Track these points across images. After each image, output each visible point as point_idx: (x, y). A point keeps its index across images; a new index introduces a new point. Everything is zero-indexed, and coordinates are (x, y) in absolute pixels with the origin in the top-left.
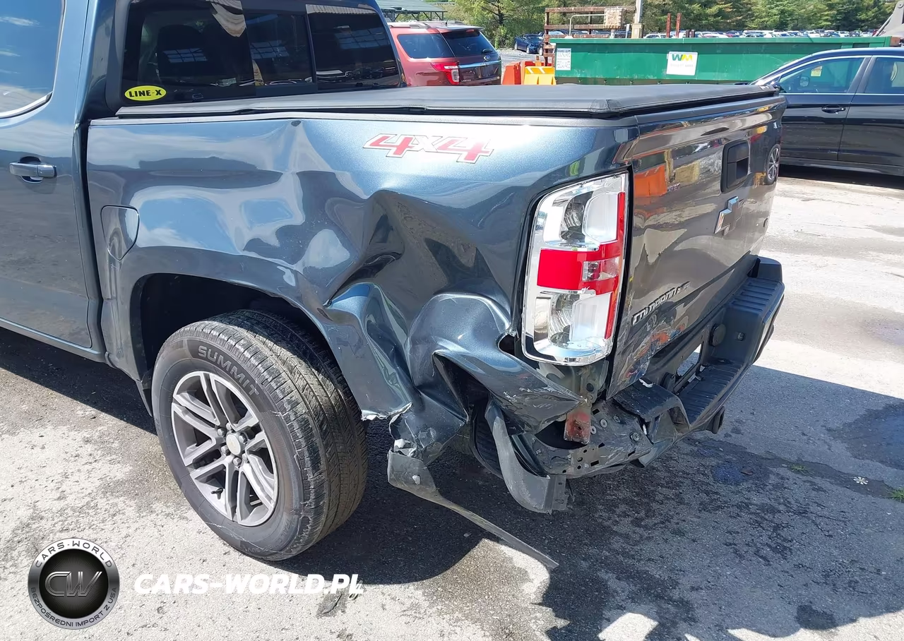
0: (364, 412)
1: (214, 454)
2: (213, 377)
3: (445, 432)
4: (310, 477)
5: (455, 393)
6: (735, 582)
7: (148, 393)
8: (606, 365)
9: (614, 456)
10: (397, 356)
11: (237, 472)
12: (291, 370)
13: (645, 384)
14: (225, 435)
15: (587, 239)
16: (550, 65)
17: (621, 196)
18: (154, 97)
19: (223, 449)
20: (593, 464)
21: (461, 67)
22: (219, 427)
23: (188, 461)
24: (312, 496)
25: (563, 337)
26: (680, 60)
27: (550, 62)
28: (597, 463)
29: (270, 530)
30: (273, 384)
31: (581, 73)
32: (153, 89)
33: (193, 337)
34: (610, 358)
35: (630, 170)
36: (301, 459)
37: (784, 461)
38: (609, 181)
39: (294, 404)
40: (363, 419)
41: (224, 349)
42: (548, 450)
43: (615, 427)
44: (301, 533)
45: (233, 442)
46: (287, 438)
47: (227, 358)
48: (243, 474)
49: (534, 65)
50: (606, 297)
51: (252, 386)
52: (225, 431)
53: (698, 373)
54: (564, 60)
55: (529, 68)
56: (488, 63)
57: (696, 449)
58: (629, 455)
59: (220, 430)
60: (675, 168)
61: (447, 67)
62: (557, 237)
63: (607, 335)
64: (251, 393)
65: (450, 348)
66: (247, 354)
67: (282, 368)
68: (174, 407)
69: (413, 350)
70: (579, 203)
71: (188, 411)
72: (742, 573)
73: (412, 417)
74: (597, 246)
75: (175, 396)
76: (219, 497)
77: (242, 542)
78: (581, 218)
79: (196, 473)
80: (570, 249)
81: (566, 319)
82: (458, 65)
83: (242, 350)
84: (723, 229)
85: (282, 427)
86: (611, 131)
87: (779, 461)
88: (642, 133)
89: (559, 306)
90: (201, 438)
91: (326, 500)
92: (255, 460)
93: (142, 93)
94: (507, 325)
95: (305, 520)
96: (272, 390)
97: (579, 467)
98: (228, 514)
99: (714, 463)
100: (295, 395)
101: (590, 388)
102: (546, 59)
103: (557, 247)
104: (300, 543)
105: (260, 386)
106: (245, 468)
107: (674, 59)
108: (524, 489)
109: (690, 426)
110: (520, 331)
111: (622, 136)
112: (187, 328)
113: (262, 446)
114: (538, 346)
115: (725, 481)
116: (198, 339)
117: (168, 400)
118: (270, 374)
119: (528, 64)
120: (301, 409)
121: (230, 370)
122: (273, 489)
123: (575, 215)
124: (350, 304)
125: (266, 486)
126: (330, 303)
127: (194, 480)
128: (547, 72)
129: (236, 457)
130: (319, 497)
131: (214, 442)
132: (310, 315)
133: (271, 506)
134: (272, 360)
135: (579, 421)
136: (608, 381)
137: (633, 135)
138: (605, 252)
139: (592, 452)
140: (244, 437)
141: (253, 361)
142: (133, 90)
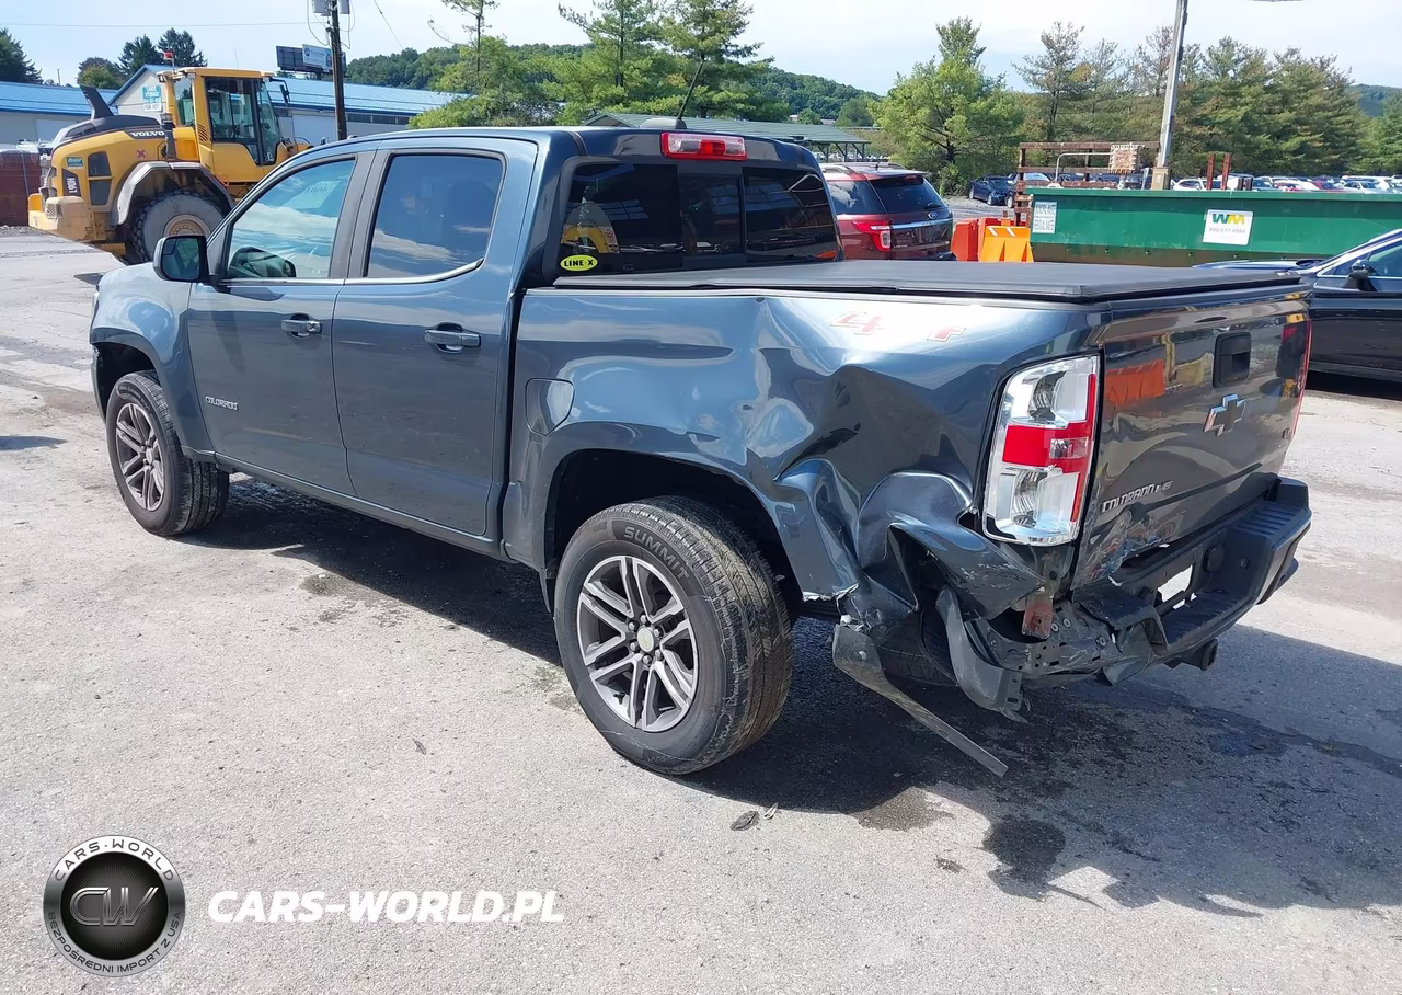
0: (805, 593)
1: (621, 652)
2: (636, 561)
3: (891, 618)
4: (736, 670)
5: (907, 579)
6: (1222, 847)
7: (551, 584)
8: (1071, 550)
9: (1077, 658)
10: (845, 537)
11: (646, 673)
12: (722, 556)
13: (1113, 582)
14: (636, 631)
15: (1057, 418)
16: (1024, 224)
17: (1092, 378)
18: (586, 267)
19: (633, 645)
20: (1053, 664)
21: (895, 227)
22: (631, 620)
23: (589, 660)
24: (736, 692)
25: (1028, 519)
26: (1225, 222)
27: (1023, 218)
28: (1057, 663)
29: (682, 734)
30: (704, 567)
31: (1071, 238)
32: (585, 258)
33: (620, 518)
34: (1076, 543)
35: (1101, 353)
36: (728, 648)
37: (1310, 739)
38: (1080, 361)
39: (725, 590)
40: (805, 599)
41: (655, 530)
42: (1003, 642)
43: (1079, 627)
44: (717, 736)
45: (646, 637)
46: (715, 625)
47: (657, 539)
48: (655, 673)
49: (999, 223)
50: (1074, 477)
51: (682, 568)
52: (638, 625)
53: (1188, 600)
54: (1045, 219)
55: (991, 228)
56: (933, 223)
57: (1191, 717)
58: (1094, 660)
59: (631, 624)
60: (1176, 365)
61: (874, 228)
62: (1026, 414)
63: (1073, 519)
64: (679, 576)
65: (909, 522)
66: (678, 536)
67: (713, 553)
68: (583, 597)
69: (862, 532)
70: (1048, 383)
71: (598, 601)
72: (1232, 839)
73: (857, 597)
74: (1066, 424)
75: (587, 585)
76: (621, 702)
77: (645, 750)
78: (1051, 400)
79: (595, 675)
80: (1036, 425)
81: (1030, 503)
82: (890, 224)
83: (674, 531)
84: (1215, 428)
85: (711, 614)
86: (1085, 314)
87: (1302, 739)
88: (1115, 319)
89: (1025, 487)
90: (606, 633)
91: (748, 699)
92: (669, 656)
93: (576, 263)
94: (968, 503)
95: (725, 720)
96: (703, 573)
97: (1037, 666)
98: (631, 721)
99: (1214, 733)
100: (726, 581)
101: (1053, 576)
102: (1018, 215)
103: (1025, 423)
104: (714, 748)
105: (691, 568)
106: (658, 666)
107: (1216, 221)
108: (976, 676)
109: (1168, 646)
110: (981, 508)
111: (1094, 320)
112: (612, 509)
113: (683, 637)
114: (999, 524)
115: (1226, 752)
116: (625, 519)
117: (577, 587)
118: (702, 556)
119: (990, 222)
120: (731, 596)
121: (659, 551)
122: (691, 685)
123: (1045, 396)
124: (799, 480)
125: (683, 684)
126: (780, 478)
127: (594, 683)
128: (1018, 234)
129: (646, 654)
130: (742, 694)
131: (623, 638)
132: (756, 490)
133: (685, 706)
134: (703, 542)
135: (1040, 613)
136: (1072, 570)
137: (1106, 319)
138: (1074, 431)
139: (1052, 651)
140: (660, 630)
141: (685, 542)
142: (568, 259)
